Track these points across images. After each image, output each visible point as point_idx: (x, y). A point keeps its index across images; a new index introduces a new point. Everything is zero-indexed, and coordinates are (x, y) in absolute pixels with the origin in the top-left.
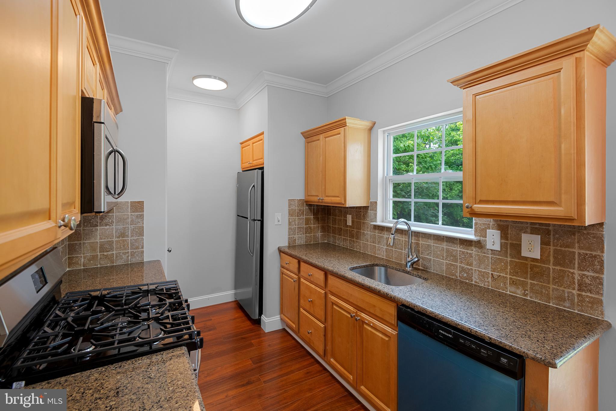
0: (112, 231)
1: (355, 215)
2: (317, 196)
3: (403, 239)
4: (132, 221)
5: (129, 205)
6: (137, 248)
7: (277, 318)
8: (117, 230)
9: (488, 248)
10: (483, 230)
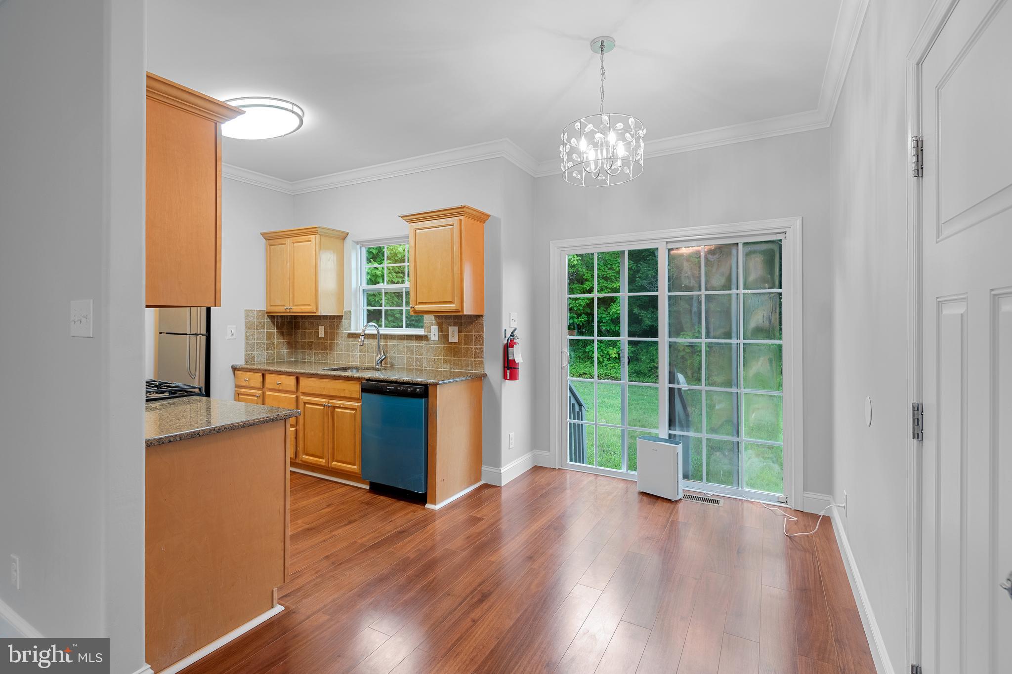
1: (328, 326)
2: (284, 305)
3: (374, 342)
9: (432, 339)
10: (430, 327)
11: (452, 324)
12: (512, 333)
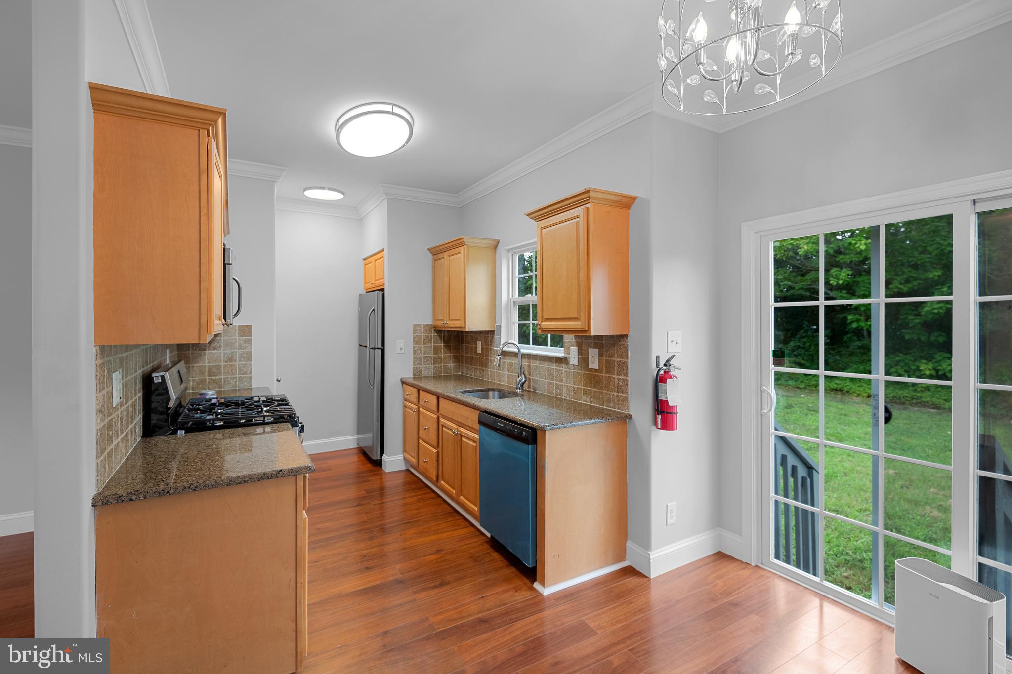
0: (221, 355)
1: (484, 341)
2: (443, 320)
4: (240, 345)
5: (237, 329)
6: (245, 373)
7: (400, 457)
8: (225, 354)
9: (571, 363)
10: (569, 348)
11: (593, 345)
12: (668, 361)
